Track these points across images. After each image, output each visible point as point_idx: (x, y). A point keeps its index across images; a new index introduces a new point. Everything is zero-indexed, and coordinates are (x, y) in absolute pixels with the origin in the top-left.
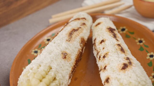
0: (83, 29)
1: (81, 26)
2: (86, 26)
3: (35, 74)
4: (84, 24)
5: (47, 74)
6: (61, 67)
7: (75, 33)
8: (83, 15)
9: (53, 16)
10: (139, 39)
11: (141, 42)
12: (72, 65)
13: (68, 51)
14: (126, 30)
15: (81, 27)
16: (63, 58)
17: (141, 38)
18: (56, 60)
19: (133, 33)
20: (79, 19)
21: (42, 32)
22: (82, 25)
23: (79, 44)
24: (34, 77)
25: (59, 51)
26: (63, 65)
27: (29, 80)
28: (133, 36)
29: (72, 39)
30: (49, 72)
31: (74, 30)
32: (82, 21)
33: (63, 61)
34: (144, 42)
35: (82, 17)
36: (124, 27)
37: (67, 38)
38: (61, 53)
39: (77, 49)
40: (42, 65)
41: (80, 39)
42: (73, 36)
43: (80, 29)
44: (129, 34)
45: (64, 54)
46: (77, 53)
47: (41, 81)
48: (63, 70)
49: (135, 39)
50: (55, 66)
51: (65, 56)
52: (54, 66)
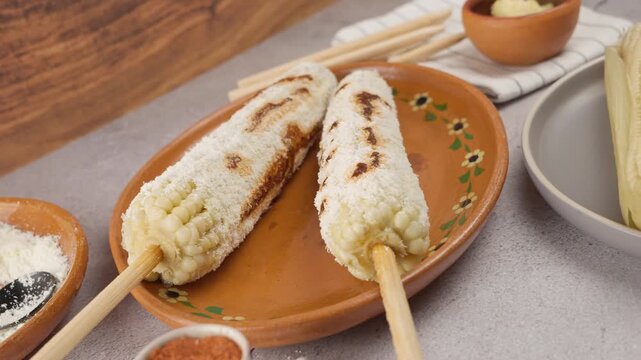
0: (298, 104)
1: (292, 94)
2: (310, 95)
3: (155, 198)
4: (304, 90)
5: (184, 199)
6: (220, 186)
7: (273, 113)
8: (307, 69)
9: (241, 83)
10: (456, 121)
11: (459, 126)
12: (256, 187)
13: (243, 154)
14: (429, 100)
15: (291, 97)
16: (229, 167)
17: (460, 118)
18: (207, 170)
19: (443, 107)
20: (290, 79)
21: (202, 124)
22: (296, 93)
23: (279, 139)
24: (153, 206)
25: (218, 152)
26: (225, 181)
27: (144, 212)
28: (445, 114)
29: (259, 127)
30: (188, 194)
31: (271, 106)
32: (298, 84)
33: (227, 173)
34: (466, 126)
35: (302, 73)
36: (425, 95)
37: (248, 124)
38: (223, 155)
39: (273, 151)
40: (174, 180)
41: (286, 127)
42: (265, 120)
43: (289, 103)
44: (434, 111)
45: (234, 158)
46: (270, 160)
47: (169, 213)
48: (224, 193)
49: (447, 121)
50: (203, 181)
51: (234, 162)
52: (201, 181)
